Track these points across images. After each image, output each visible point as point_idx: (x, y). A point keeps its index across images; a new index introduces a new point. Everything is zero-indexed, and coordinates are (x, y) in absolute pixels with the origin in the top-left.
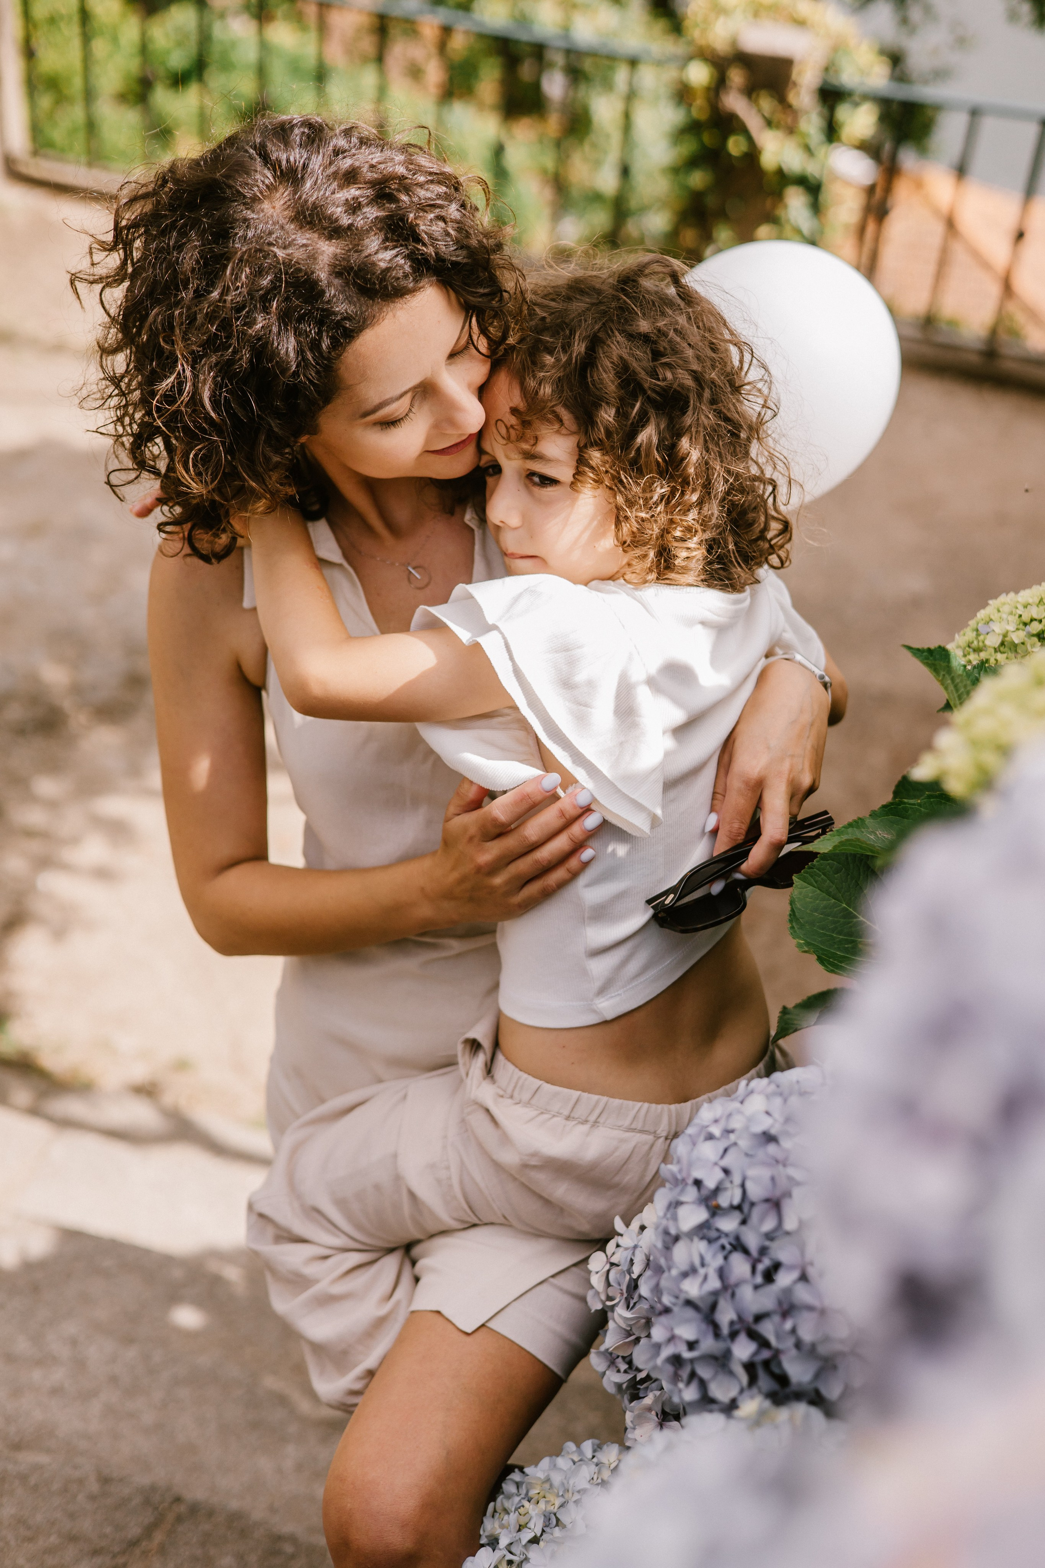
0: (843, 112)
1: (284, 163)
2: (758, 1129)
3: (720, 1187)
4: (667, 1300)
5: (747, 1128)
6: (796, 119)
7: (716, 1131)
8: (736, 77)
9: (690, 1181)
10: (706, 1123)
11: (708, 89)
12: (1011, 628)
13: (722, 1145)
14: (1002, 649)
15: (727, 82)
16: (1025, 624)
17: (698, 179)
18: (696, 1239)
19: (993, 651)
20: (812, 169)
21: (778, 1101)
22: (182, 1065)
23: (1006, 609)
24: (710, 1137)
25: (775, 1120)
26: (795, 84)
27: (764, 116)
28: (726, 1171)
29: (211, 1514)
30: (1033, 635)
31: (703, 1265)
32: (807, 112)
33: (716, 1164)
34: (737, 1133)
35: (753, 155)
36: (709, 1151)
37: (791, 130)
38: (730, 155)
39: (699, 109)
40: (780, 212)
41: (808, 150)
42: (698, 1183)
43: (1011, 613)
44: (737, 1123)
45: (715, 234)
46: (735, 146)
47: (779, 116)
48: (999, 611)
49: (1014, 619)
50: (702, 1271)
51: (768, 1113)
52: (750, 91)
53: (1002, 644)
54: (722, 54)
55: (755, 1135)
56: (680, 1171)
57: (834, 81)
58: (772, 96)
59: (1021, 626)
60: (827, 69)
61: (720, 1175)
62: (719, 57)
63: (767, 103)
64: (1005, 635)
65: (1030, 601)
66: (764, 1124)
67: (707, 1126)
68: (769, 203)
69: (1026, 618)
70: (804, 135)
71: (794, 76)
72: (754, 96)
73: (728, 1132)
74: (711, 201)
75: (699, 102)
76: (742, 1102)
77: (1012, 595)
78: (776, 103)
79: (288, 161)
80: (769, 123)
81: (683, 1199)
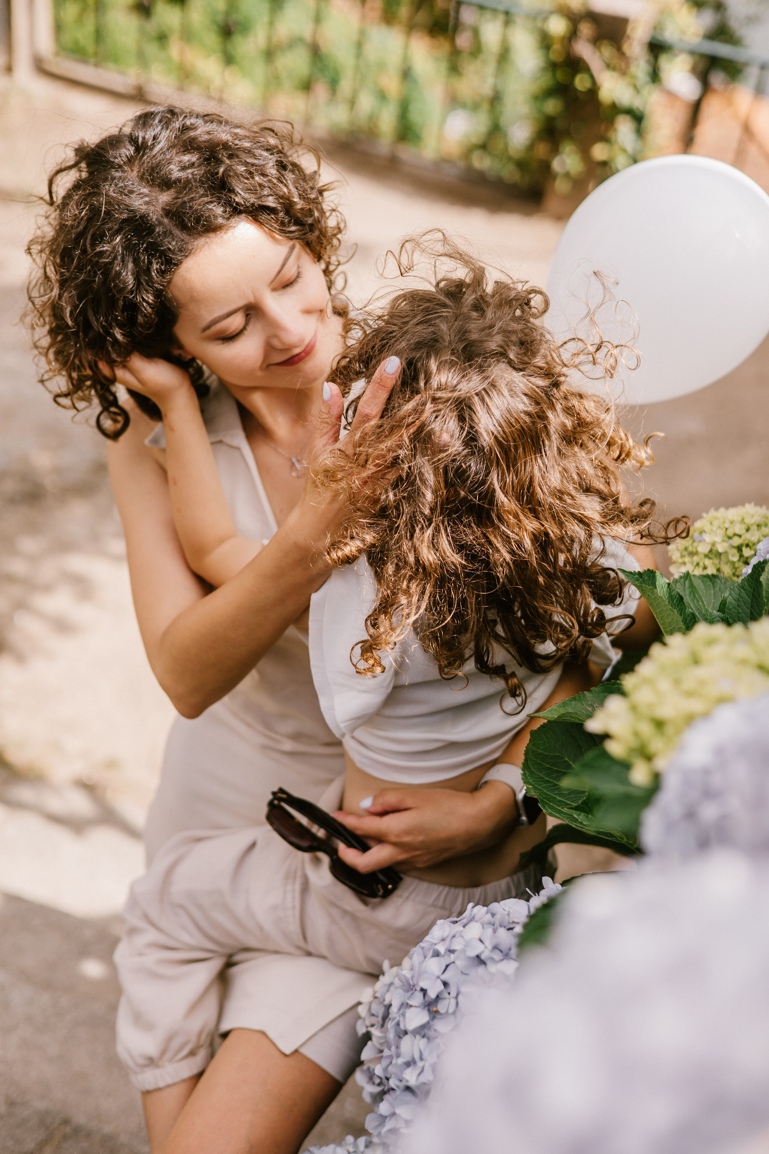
0: (664, 61)
1: (140, 140)
2: (473, 953)
3: (440, 996)
4: (393, 1083)
5: (464, 951)
6: (628, 65)
7: (441, 948)
8: (586, 29)
9: (418, 989)
10: (435, 941)
11: (563, 38)
12: (718, 539)
13: (444, 962)
14: (710, 556)
15: (578, 33)
16: (730, 538)
17: (552, 106)
18: (418, 1037)
19: (703, 556)
20: (637, 103)
21: (490, 930)
22: (112, 764)
23: (716, 523)
24: (437, 954)
25: (486, 947)
26: (629, 37)
27: (603, 60)
28: (445, 984)
29: (89, 1135)
30: (734, 547)
31: (421, 1059)
32: (636, 59)
33: (438, 977)
34: (456, 953)
35: (594, 91)
36: (434, 966)
37: (624, 72)
38: (576, 89)
39: (557, 54)
40: (611, 135)
41: (637, 89)
42: (424, 991)
43: (719, 527)
44: (457, 945)
45: (561, 148)
46: (581, 83)
47: (615, 61)
48: (711, 524)
49: (721, 532)
50: (420, 1064)
51: (481, 940)
52: (596, 41)
53: (711, 551)
54: (575, 11)
55: (470, 958)
56: (413, 977)
57: (660, 38)
58: (612, 46)
59: (726, 539)
60: (655, 28)
61: (441, 987)
62: (573, 13)
63: (607, 51)
64: (713, 544)
65: (735, 519)
66: (477, 949)
67: (436, 944)
68: (603, 127)
69: (730, 533)
70: (634, 77)
71: (629, 31)
72: (598, 44)
73: (452, 951)
74: (560, 124)
75: (557, 47)
76: (464, 926)
77: (722, 510)
78: (615, 51)
79: (144, 138)
80: (609, 66)
81: (411, 1003)
